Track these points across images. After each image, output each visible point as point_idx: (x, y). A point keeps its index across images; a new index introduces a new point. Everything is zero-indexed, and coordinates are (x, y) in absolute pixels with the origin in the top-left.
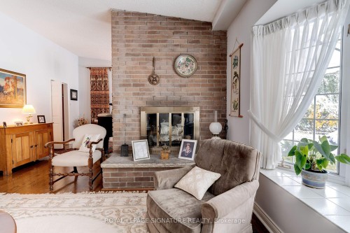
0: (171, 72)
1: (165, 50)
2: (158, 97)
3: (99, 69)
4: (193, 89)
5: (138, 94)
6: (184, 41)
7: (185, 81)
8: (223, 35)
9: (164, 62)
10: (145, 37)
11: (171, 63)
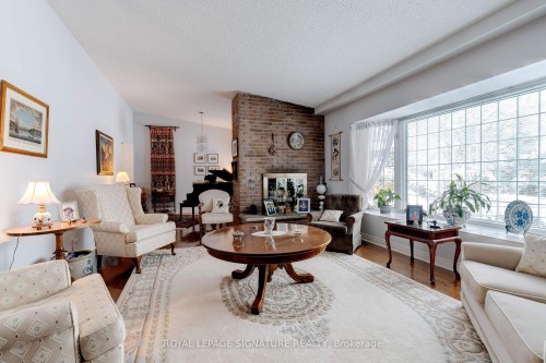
0: (286, 146)
1: (281, 128)
2: (276, 165)
3: (162, 128)
4: (301, 160)
5: (260, 163)
6: (294, 122)
7: (295, 153)
8: (321, 118)
9: (280, 137)
10: (265, 117)
11: (285, 138)
